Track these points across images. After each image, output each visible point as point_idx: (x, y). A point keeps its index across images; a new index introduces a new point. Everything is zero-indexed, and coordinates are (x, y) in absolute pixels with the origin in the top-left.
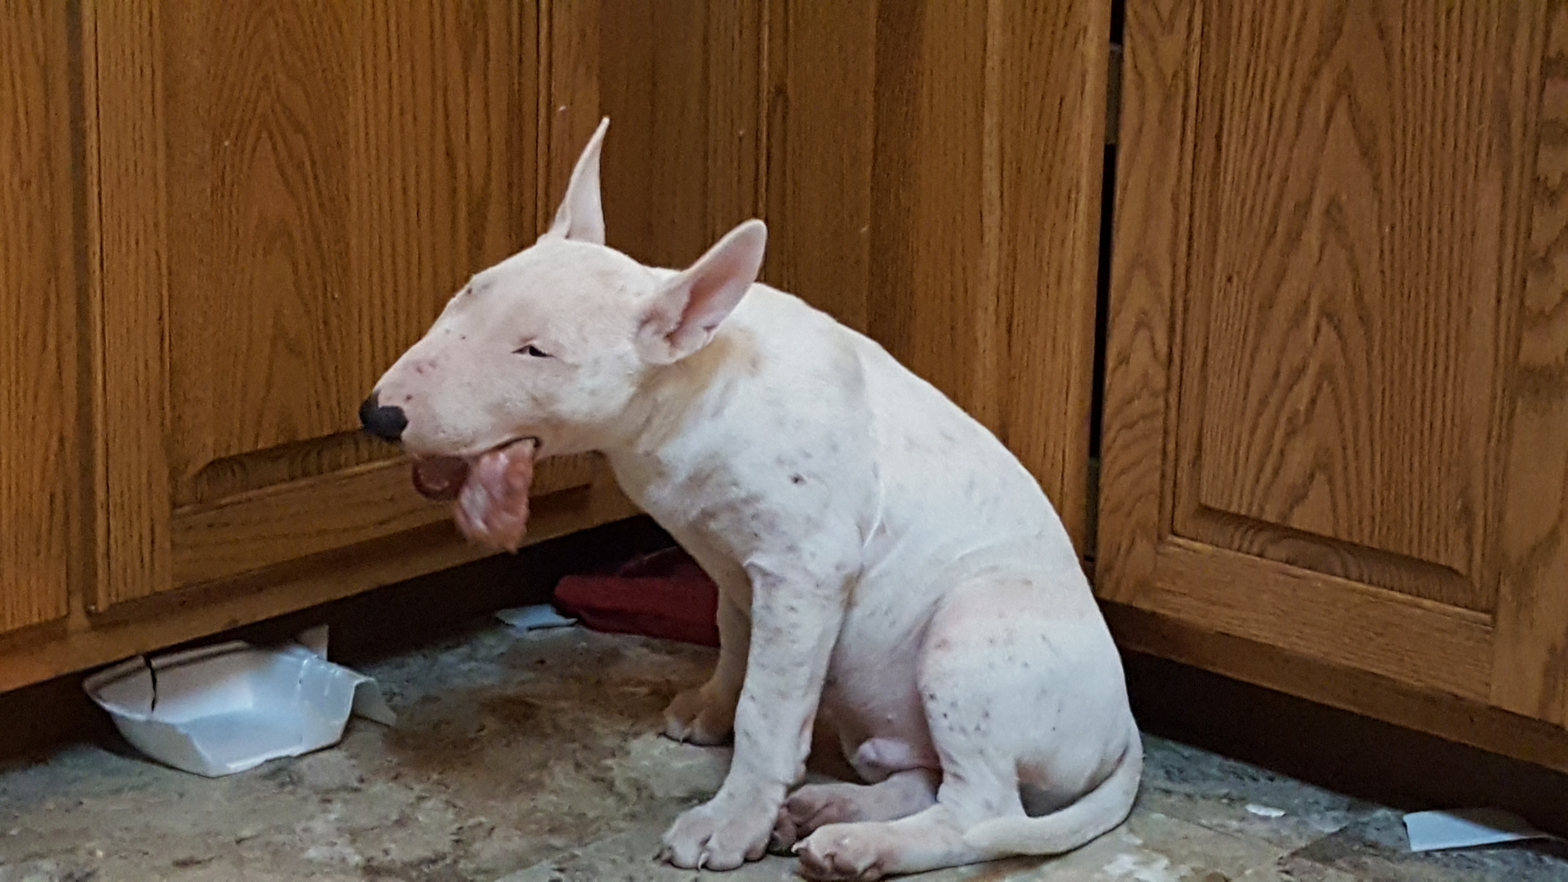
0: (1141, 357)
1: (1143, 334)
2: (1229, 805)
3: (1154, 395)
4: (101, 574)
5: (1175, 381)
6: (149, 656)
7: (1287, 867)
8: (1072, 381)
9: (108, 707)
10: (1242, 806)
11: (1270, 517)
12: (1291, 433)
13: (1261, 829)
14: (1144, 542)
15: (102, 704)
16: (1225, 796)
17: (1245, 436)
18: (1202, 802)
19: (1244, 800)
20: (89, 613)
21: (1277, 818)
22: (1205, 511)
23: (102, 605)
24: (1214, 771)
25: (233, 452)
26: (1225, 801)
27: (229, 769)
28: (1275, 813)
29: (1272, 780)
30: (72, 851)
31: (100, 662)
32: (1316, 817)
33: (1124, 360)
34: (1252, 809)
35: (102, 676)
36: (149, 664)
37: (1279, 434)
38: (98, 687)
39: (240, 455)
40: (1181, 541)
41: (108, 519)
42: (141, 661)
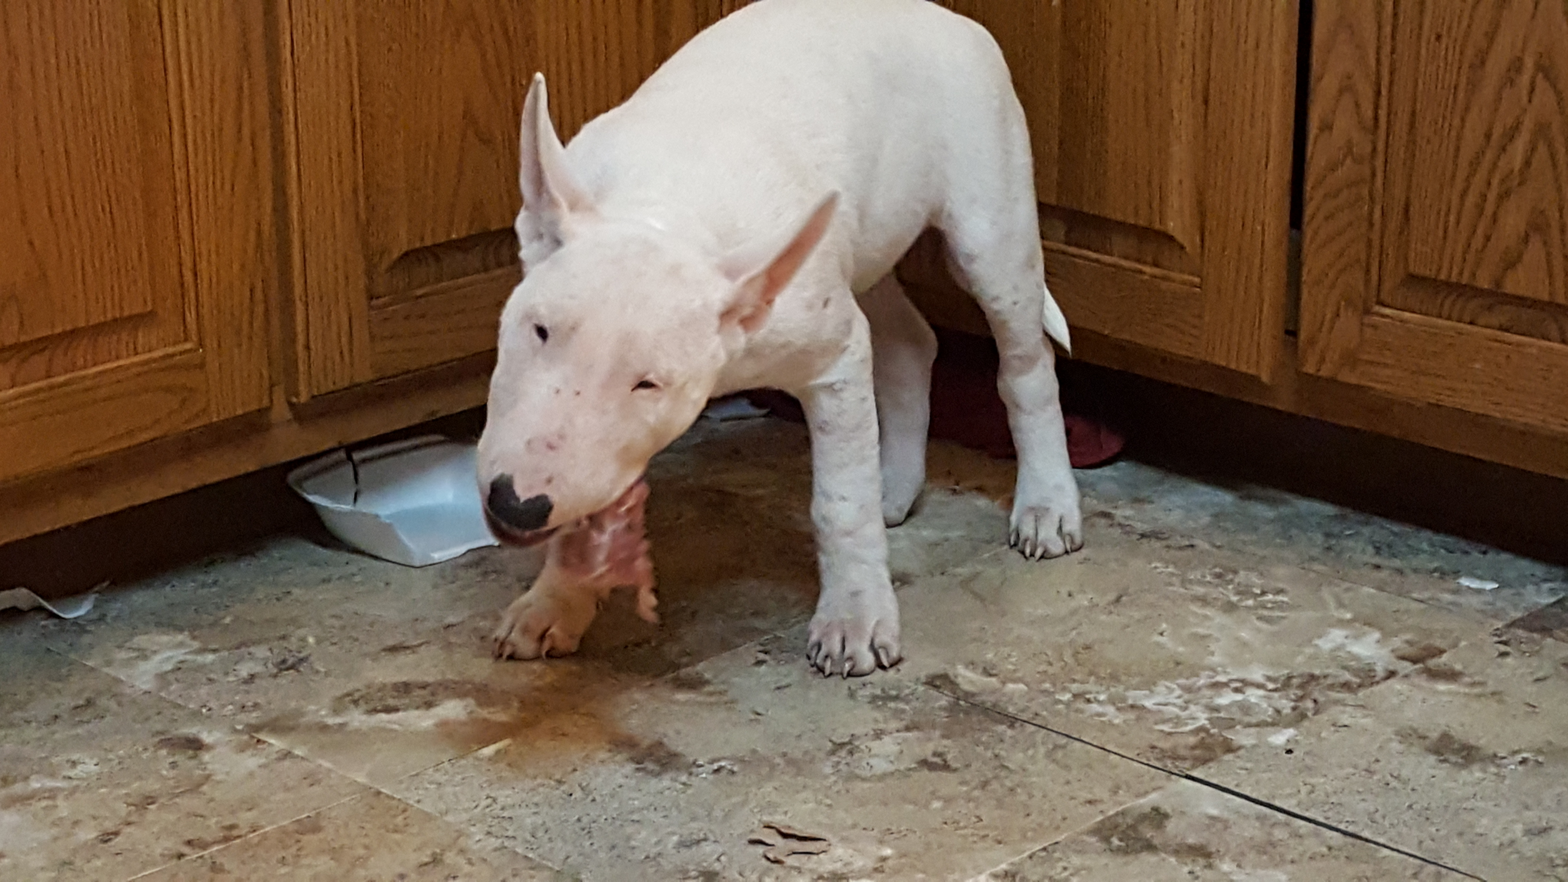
0: (1344, 124)
1: (1347, 101)
2: (1441, 578)
3: (1359, 161)
4: (302, 368)
5: (1381, 146)
6: (350, 449)
7: (1504, 638)
8: (1272, 152)
9: (312, 498)
10: (1455, 579)
11: (1484, 282)
12: (1504, 196)
13: (1475, 601)
14: (1350, 314)
15: (305, 495)
16: (1435, 570)
17: (1455, 200)
18: (1413, 577)
19: (1457, 574)
20: (291, 405)
21: (1491, 590)
22: (1413, 279)
23: (304, 398)
24: (1425, 546)
25: (428, 242)
26: (1436, 575)
27: (433, 558)
28: (1491, 586)
29: (1485, 553)
30: (284, 638)
31: (303, 453)
32: (1530, 588)
33: (1327, 127)
34: (1465, 582)
35: (306, 469)
36: (350, 458)
37: (1492, 197)
38: (300, 481)
39: (435, 245)
40: (1387, 311)
41: (307, 310)
42: (342, 454)
